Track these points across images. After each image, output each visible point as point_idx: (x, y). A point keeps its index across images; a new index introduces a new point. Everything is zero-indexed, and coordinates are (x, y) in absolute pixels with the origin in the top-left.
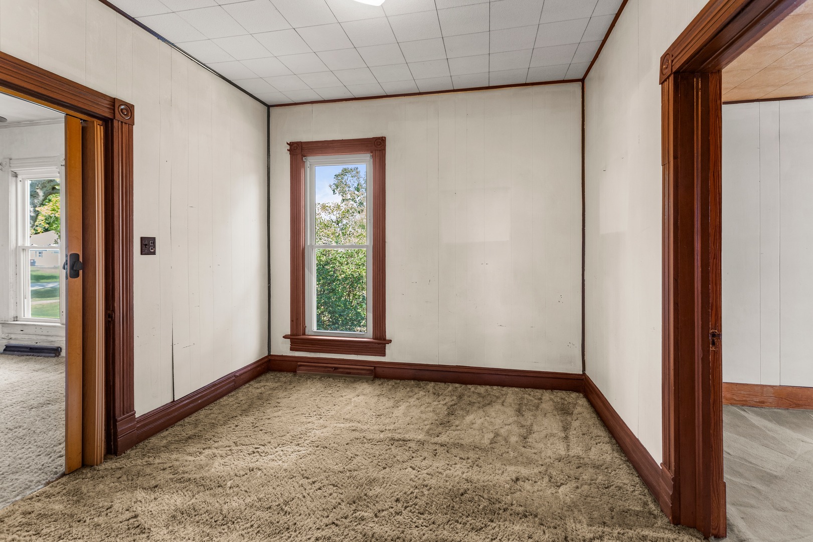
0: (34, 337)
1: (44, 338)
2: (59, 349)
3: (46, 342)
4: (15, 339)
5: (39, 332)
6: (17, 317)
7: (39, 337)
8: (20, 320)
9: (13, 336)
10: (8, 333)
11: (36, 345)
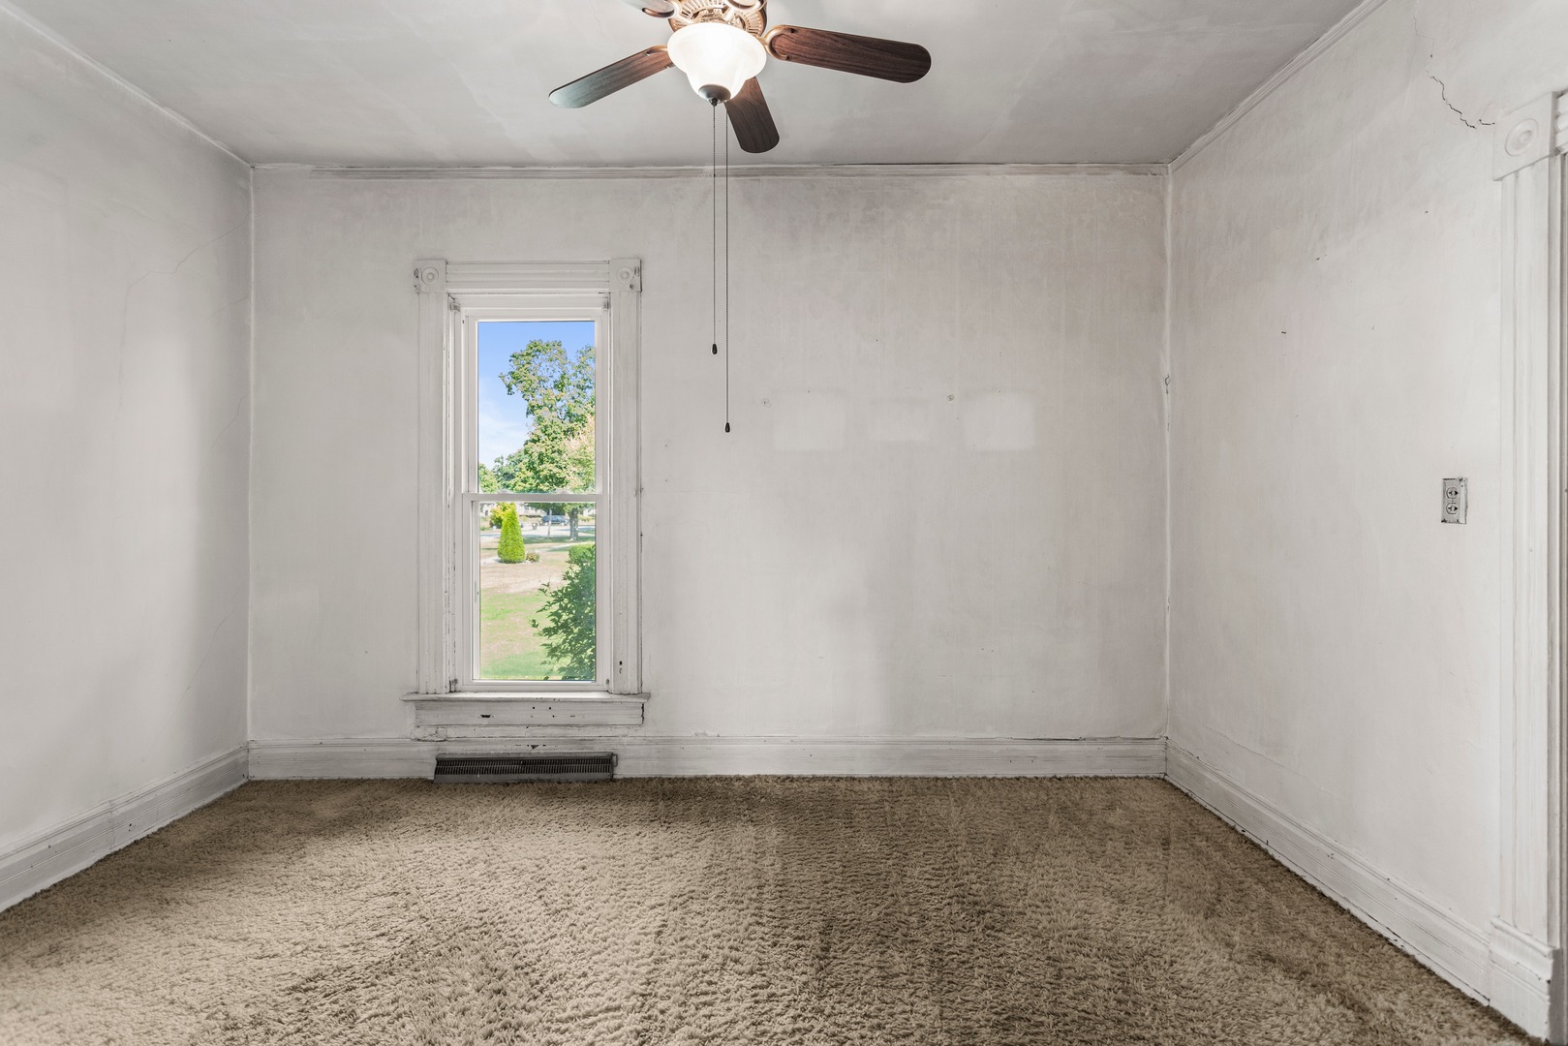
0: (523, 732)
1: (557, 731)
2: (614, 758)
3: (566, 742)
4: (459, 740)
5: (543, 716)
6: (456, 681)
7: (538, 731)
8: (465, 688)
9: (452, 733)
10: (437, 726)
11: (534, 751)
